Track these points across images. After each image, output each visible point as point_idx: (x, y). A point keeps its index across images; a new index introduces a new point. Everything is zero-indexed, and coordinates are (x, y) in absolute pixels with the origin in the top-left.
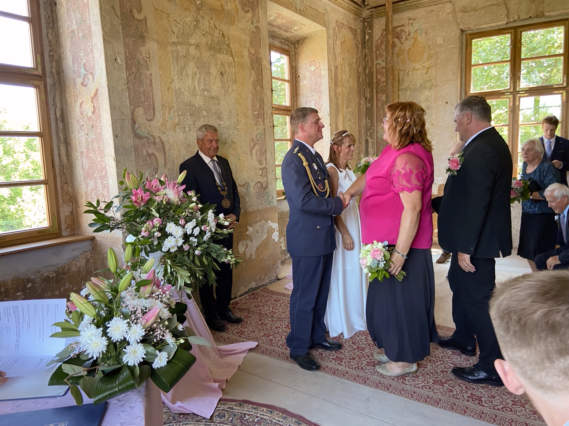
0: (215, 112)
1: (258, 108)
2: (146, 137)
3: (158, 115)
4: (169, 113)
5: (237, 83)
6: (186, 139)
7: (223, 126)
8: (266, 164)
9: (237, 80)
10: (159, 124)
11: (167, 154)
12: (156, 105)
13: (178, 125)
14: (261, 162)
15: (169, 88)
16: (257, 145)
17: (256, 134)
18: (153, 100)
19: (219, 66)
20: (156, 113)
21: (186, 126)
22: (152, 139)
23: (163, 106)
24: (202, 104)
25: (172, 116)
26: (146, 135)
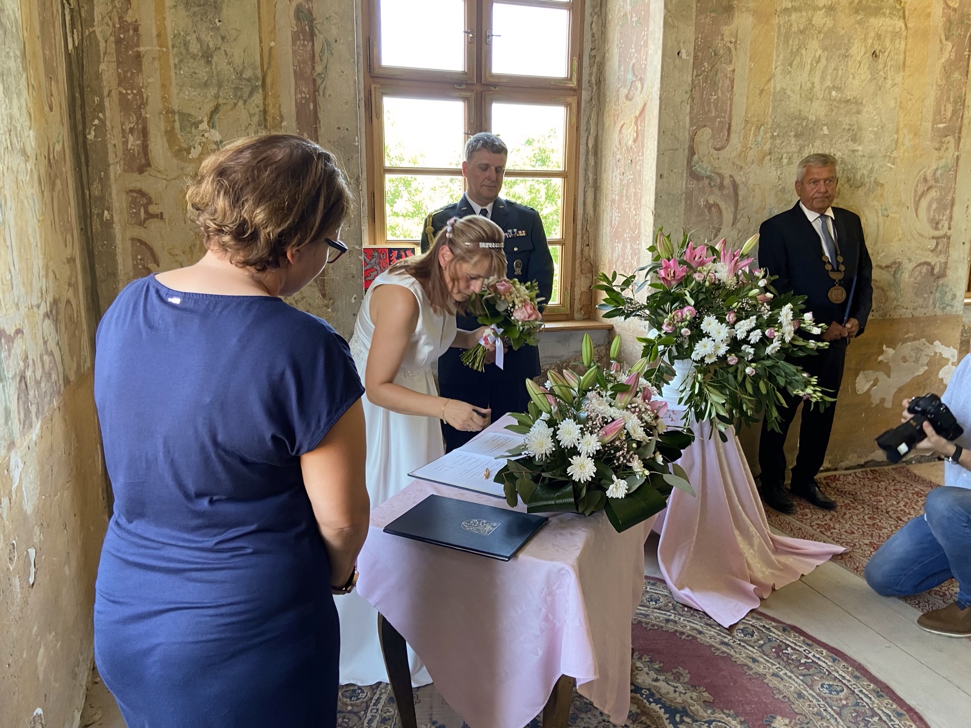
0: (847, 127)
1: (949, 114)
2: (709, 177)
3: (735, 139)
4: (755, 135)
5: (907, 69)
6: (780, 179)
7: (860, 153)
8: (950, 229)
9: (908, 63)
10: (734, 154)
11: (741, 206)
12: (733, 123)
13: (770, 154)
14: (937, 223)
15: (762, 91)
16: (934, 190)
17: (934, 167)
18: (730, 115)
19: (870, 41)
20: (733, 136)
21: (784, 156)
22: (718, 180)
23: (747, 122)
24: (823, 114)
25: (759, 139)
26: (708, 173)
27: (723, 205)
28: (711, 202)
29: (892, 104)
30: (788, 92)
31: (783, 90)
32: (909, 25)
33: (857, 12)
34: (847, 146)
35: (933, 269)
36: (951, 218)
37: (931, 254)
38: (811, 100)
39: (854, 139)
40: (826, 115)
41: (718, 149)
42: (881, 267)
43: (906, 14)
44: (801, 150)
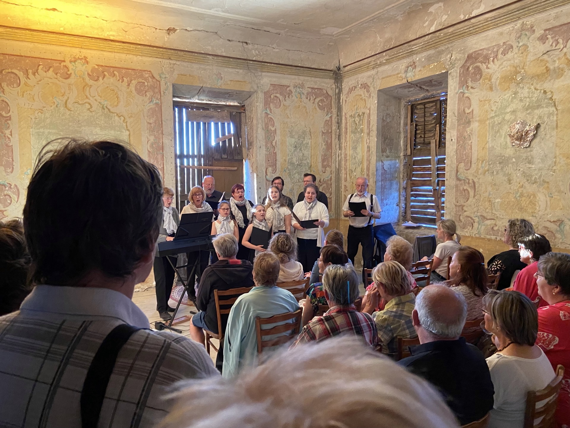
0: (525, 158)
2: (463, 180)
3: (473, 166)
4: (481, 164)
6: (493, 180)
7: (533, 169)
10: (473, 171)
11: (477, 190)
12: (472, 160)
13: (488, 171)
15: (483, 148)
18: (471, 158)
21: (494, 171)
22: (467, 181)
23: (478, 159)
24: (512, 153)
25: (483, 165)
26: (463, 178)
27: (469, 190)
28: (465, 188)
29: (551, 145)
30: (495, 147)
31: (493, 147)
32: (558, 108)
33: (527, 110)
34: (526, 166)
38: (506, 149)
39: (529, 163)
40: (514, 154)
41: (467, 170)
42: (550, 221)
43: (556, 103)
44: (502, 169)
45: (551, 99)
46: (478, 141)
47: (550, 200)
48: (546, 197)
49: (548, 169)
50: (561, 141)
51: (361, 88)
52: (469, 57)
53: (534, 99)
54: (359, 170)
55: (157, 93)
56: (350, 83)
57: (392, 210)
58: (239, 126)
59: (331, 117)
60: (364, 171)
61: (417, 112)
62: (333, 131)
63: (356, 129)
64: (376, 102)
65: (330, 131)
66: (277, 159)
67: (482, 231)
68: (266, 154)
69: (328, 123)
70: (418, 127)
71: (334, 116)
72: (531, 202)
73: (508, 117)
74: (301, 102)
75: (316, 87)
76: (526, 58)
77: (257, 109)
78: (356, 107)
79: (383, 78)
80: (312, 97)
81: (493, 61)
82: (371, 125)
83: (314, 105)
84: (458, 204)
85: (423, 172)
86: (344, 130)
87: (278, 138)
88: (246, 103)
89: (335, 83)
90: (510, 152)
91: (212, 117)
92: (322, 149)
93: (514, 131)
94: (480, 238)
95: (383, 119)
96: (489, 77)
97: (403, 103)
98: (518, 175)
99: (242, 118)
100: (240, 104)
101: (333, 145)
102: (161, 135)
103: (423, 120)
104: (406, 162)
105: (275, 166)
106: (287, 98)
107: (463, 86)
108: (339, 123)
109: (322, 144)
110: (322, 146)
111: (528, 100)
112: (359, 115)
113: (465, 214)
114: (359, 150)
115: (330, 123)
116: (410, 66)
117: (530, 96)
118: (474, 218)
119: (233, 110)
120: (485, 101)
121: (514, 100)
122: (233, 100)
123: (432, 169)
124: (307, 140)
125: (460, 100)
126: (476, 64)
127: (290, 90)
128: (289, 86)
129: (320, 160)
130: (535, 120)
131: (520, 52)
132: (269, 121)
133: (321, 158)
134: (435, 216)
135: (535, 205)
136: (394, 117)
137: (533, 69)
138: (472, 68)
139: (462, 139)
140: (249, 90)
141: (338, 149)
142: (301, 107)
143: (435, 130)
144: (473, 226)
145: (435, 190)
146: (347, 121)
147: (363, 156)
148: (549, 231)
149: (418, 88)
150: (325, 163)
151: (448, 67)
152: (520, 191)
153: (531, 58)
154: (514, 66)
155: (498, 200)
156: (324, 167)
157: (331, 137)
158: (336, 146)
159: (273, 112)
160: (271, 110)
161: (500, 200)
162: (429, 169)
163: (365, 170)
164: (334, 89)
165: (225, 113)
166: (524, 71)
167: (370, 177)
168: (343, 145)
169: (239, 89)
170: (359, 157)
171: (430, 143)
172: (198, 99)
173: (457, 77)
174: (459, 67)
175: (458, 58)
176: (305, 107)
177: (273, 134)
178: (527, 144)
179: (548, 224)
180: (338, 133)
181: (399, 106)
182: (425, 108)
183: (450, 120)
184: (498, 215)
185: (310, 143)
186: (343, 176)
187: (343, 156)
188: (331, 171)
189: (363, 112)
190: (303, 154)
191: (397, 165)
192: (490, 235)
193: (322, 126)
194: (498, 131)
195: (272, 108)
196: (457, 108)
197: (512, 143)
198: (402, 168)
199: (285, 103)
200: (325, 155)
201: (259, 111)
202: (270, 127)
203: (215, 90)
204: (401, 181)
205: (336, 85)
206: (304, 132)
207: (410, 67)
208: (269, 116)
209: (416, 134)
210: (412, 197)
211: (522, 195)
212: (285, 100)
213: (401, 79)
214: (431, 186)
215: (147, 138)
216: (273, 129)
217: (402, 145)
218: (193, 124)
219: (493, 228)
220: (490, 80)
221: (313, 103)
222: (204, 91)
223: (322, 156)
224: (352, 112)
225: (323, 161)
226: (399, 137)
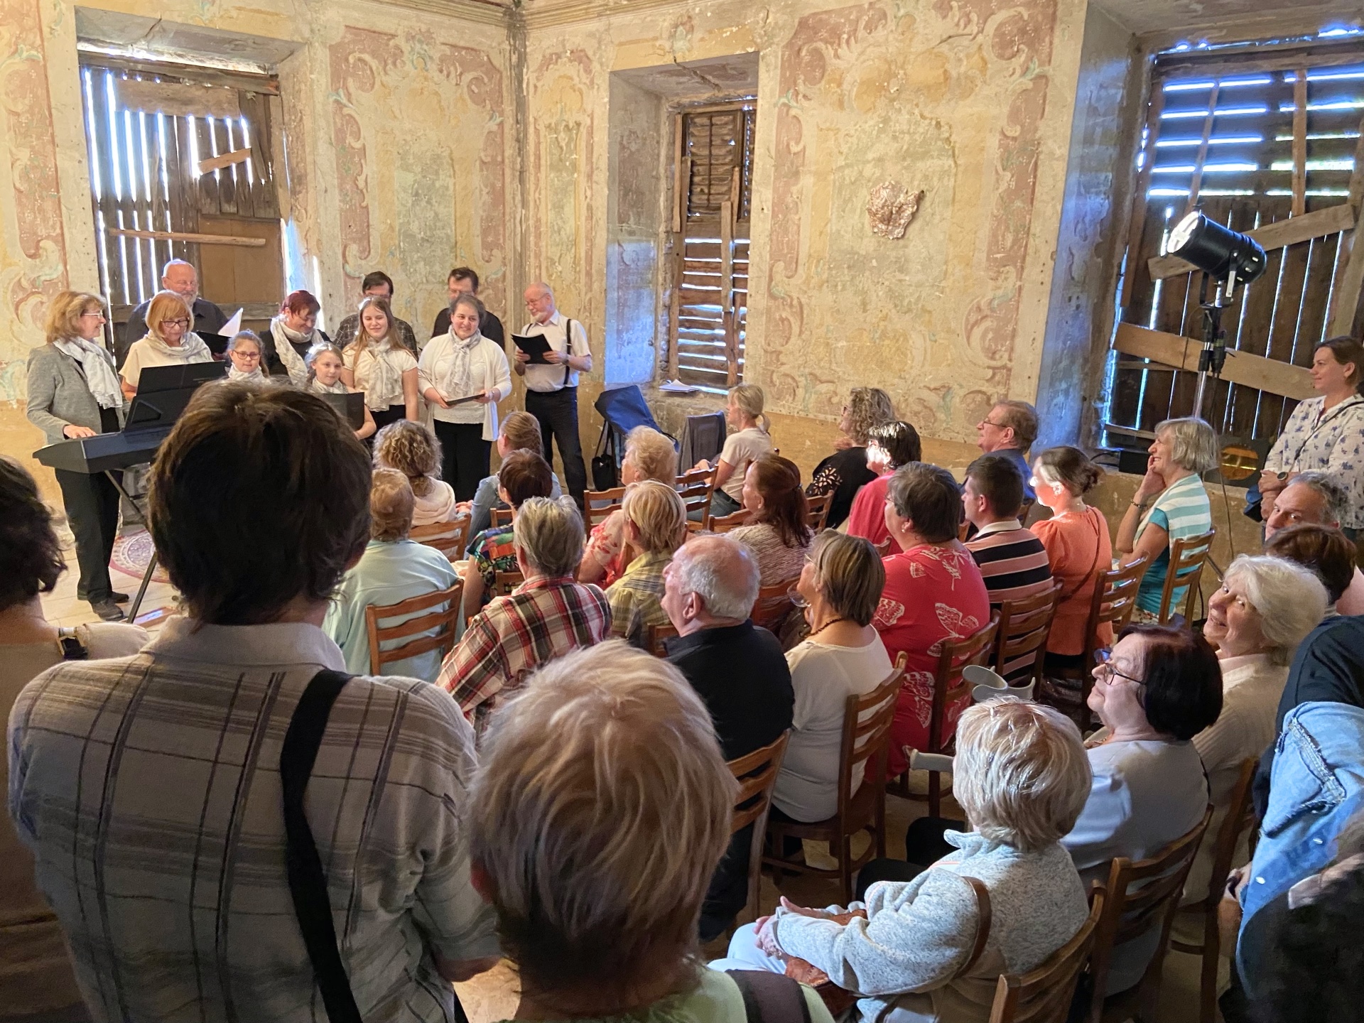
27: (792, 319)
28: (784, 316)
29: (941, 237)
30: (842, 233)
31: (838, 232)
32: (959, 162)
33: (904, 159)
34: (894, 276)
35: (989, 399)
36: (1012, 349)
37: (987, 384)
39: (901, 270)
40: (875, 250)
41: (789, 278)
42: (929, 388)
43: (957, 152)
44: (853, 278)
45: (948, 140)
46: (812, 217)
47: (932, 348)
48: (925, 341)
49: (933, 286)
50: (959, 229)
51: (571, 61)
52: (803, 24)
53: (917, 136)
54: (569, 258)
55: (31, 29)
56: (545, 44)
57: (641, 356)
58: (264, 129)
59: (501, 124)
60: (579, 264)
61: (696, 133)
62: (507, 161)
63: (561, 160)
64: (606, 100)
65: (499, 159)
66: (371, 223)
67: (810, 406)
68: (341, 210)
69: (494, 139)
70: (695, 169)
71: (510, 121)
72: (898, 349)
73: (869, 170)
74: (426, 79)
75: (462, 44)
76: (910, 46)
77: (312, 90)
78: (559, 106)
79: (621, 44)
80: (452, 69)
81: (848, 42)
82: (595, 155)
83: (460, 91)
84: (769, 349)
85: (705, 272)
86: (532, 159)
87: (370, 169)
88: (282, 69)
89: (508, 38)
90: (868, 245)
91: (187, 102)
92: (480, 205)
93: (878, 203)
94: (806, 419)
95: (621, 144)
96: (838, 77)
97: (666, 108)
98: (880, 293)
99: (273, 109)
100: (264, 69)
101: (508, 197)
102: (49, 147)
103: (707, 152)
104: (671, 248)
105: (365, 243)
106: (390, 66)
107: (789, 89)
108: (521, 141)
109: (481, 190)
110: (481, 195)
111: (907, 137)
112: (567, 126)
113: (783, 369)
114: (568, 211)
115: (498, 140)
116: (682, 24)
117: (912, 131)
118: (797, 378)
119: (247, 87)
120: (828, 129)
121: (883, 136)
122: (247, 58)
123: (723, 267)
124: (444, 180)
125: (780, 120)
126: (815, 45)
127: (397, 47)
128: (393, 36)
129: (477, 230)
130: (916, 183)
131: (900, 30)
132: (346, 126)
133: (479, 228)
134: (727, 370)
135: (906, 356)
136: (645, 139)
137: (922, 73)
138: (808, 50)
139: (782, 208)
140: (287, 38)
141: (519, 206)
142: (426, 93)
143: (732, 180)
144: (795, 394)
145: (728, 313)
146: (541, 141)
147: (577, 228)
148: (926, 407)
149: (697, 79)
150: (490, 239)
151: (759, 40)
152: (882, 327)
153: (918, 46)
154: (886, 60)
155: (843, 343)
156: (487, 246)
157: (503, 174)
158: (514, 198)
159: (354, 102)
160: (349, 95)
161: (845, 343)
162: (717, 268)
163: (583, 262)
164: (507, 55)
165: (226, 91)
166: (905, 74)
167: (594, 279)
168: (531, 198)
169: (262, 33)
170: (569, 228)
171: (719, 208)
172: (149, 51)
173: (776, 68)
174: (782, 44)
175: (780, 22)
176: (436, 93)
177: (356, 159)
178: (898, 232)
179: (925, 394)
180: (518, 167)
181: (657, 116)
182: (712, 125)
183: (761, 164)
184: (841, 374)
185: (451, 187)
186: (532, 271)
187: (531, 222)
188: (504, 258)
189: (578, 120)
190: (436, 214)
191: (652, 254)
192: (825, 413)
193: (481, 145)
194: (850, 199)
195: (352, 90)
196: (774, 138)
197: (873, 227)
198: (662, 260)
199: (384, 78)
200: (489, 219)
201: (319, 97)
202: (350, 140)
203: (196, 30)
204: (661, 290)
205: (512, 42)
206: (436, 158)
207: (681, 28)
208: (346, 111)
209: (692, 183)
210: (680, 326)
211: (884, 335)
212: (386, 73)
213: (662, 52)
214: (721, 304)
215: (11, 152)
216: (358, 145)
217: (662, 207)
218: (135, 116)
219: (830, 398)
220: (839, 85)
221: (457, 84)
222: (164, 30)
223: (482, 220)
224: (552, 117)
225: (485, 232)
226: (657, 190)
